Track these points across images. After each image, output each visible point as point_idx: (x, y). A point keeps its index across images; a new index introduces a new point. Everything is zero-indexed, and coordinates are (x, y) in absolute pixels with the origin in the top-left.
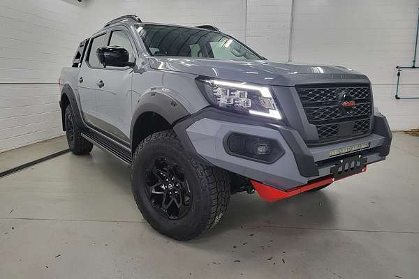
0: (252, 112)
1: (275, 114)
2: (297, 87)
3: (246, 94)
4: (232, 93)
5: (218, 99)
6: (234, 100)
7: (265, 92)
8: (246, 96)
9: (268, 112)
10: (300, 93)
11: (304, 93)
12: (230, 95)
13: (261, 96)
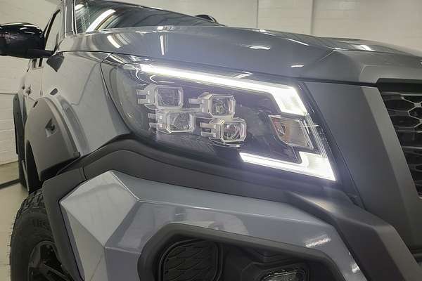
0: (247, 158)
1: (318, 166)
2: (383, 85)
3: (233, 103)
4: (193, 101)
5: (150, 116)
6: (198, 122)
7: (289, 100)
8: (232, 110)
9: (297, 160)
10: (391, 104)
11: (405, 105)
12: (186, 105)
13: (274, 108)
